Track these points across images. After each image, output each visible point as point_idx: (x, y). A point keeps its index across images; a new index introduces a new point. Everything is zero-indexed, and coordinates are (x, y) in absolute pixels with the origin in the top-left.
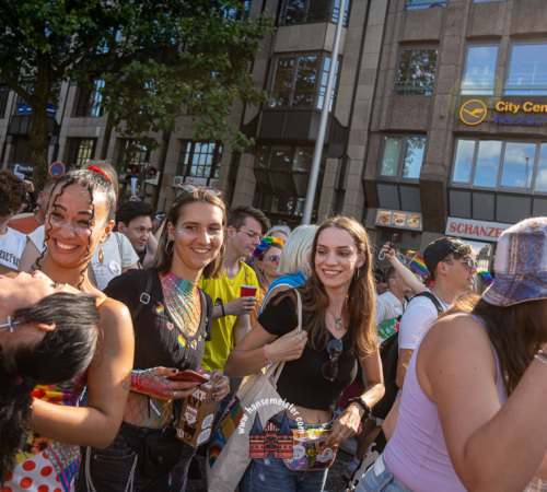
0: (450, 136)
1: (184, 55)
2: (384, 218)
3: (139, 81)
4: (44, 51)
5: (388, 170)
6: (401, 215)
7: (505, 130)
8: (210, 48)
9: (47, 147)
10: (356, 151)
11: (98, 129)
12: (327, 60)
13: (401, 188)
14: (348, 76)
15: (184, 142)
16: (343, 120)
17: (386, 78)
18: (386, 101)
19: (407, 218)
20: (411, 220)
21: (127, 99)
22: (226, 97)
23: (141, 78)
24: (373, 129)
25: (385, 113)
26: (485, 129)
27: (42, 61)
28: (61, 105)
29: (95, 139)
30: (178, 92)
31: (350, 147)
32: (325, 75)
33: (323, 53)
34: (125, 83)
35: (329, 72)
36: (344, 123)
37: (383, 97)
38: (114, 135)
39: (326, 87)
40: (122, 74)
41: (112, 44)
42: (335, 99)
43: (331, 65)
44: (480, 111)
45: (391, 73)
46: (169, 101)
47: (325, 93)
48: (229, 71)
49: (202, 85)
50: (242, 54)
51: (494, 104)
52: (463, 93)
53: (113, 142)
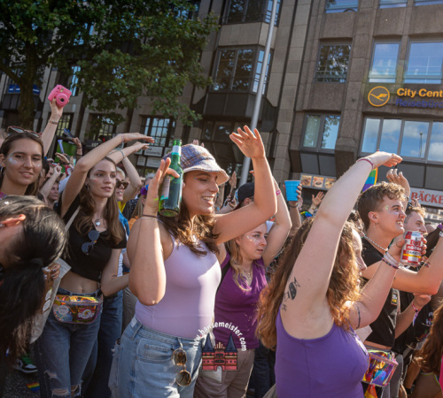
0: (360, 116)
1: (145, 46)
2: (306, 181)
3: (108, 67)
4: (32, 42)
5: (309, 142)
6: (320, 179)
7: (404, 111)
8: (167, 41)
9: (33, 120)
10: (284, 126)
11: (74, 106)
12: (261, 53)
13: (320, 157)
14: (279, 65)
15: (144, 117)
16: (274, 101)
17: (308, 68)
18: (309, 86)
19: (324, 182)
20: (328, 183)
21: (98, 82)
22: (178, 81)
23: (109, 64)
24: (297, 109)
25: (307, 96)
26: (388, 110)
27: (30, 50)
28: (44, 86)
29: (72, 115)
30: (139, 77)
31: (279, 123)
32: (259, 65)
33: (258, 47)
34: (97, 69)
35: (263, 63)
36: (275, 104)
37: (306, 83)
38: (88, 111)
39: (260, 75)
40: (95, 61)
41: (87, 37)
42: (267, 84)
43: (264, 57)
44: (384, 95)
45: (313, 64)
46: (132, 84)
47: (260, 79)
48: (181, 60)
49: (159, 71)
50: (192, 47)
51: (396, 90)
52: (371, 81)
53: (86, 116)
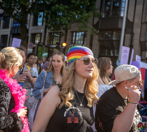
11: (42, 30)
15: (72, 32)
16: (131, 19)
24: (143, 22)
28: (28, 22)
29: (41, 34)
31: (134, 30)
35: (125, 2)
37: (146, 9)
42: (127, 12)
53: (47, 34)
